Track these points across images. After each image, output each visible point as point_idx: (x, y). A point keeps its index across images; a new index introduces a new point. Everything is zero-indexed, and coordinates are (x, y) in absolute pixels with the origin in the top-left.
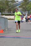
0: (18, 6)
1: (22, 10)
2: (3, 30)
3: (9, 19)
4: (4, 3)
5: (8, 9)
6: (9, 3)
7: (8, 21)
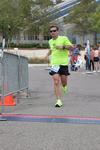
0: (61, 19)
1: (75, 32)
2: (14, 97)
3: (33, 61)
4: (14, 10)
5: (27, 28)
6: (33, 9)
7: (29, 65)
